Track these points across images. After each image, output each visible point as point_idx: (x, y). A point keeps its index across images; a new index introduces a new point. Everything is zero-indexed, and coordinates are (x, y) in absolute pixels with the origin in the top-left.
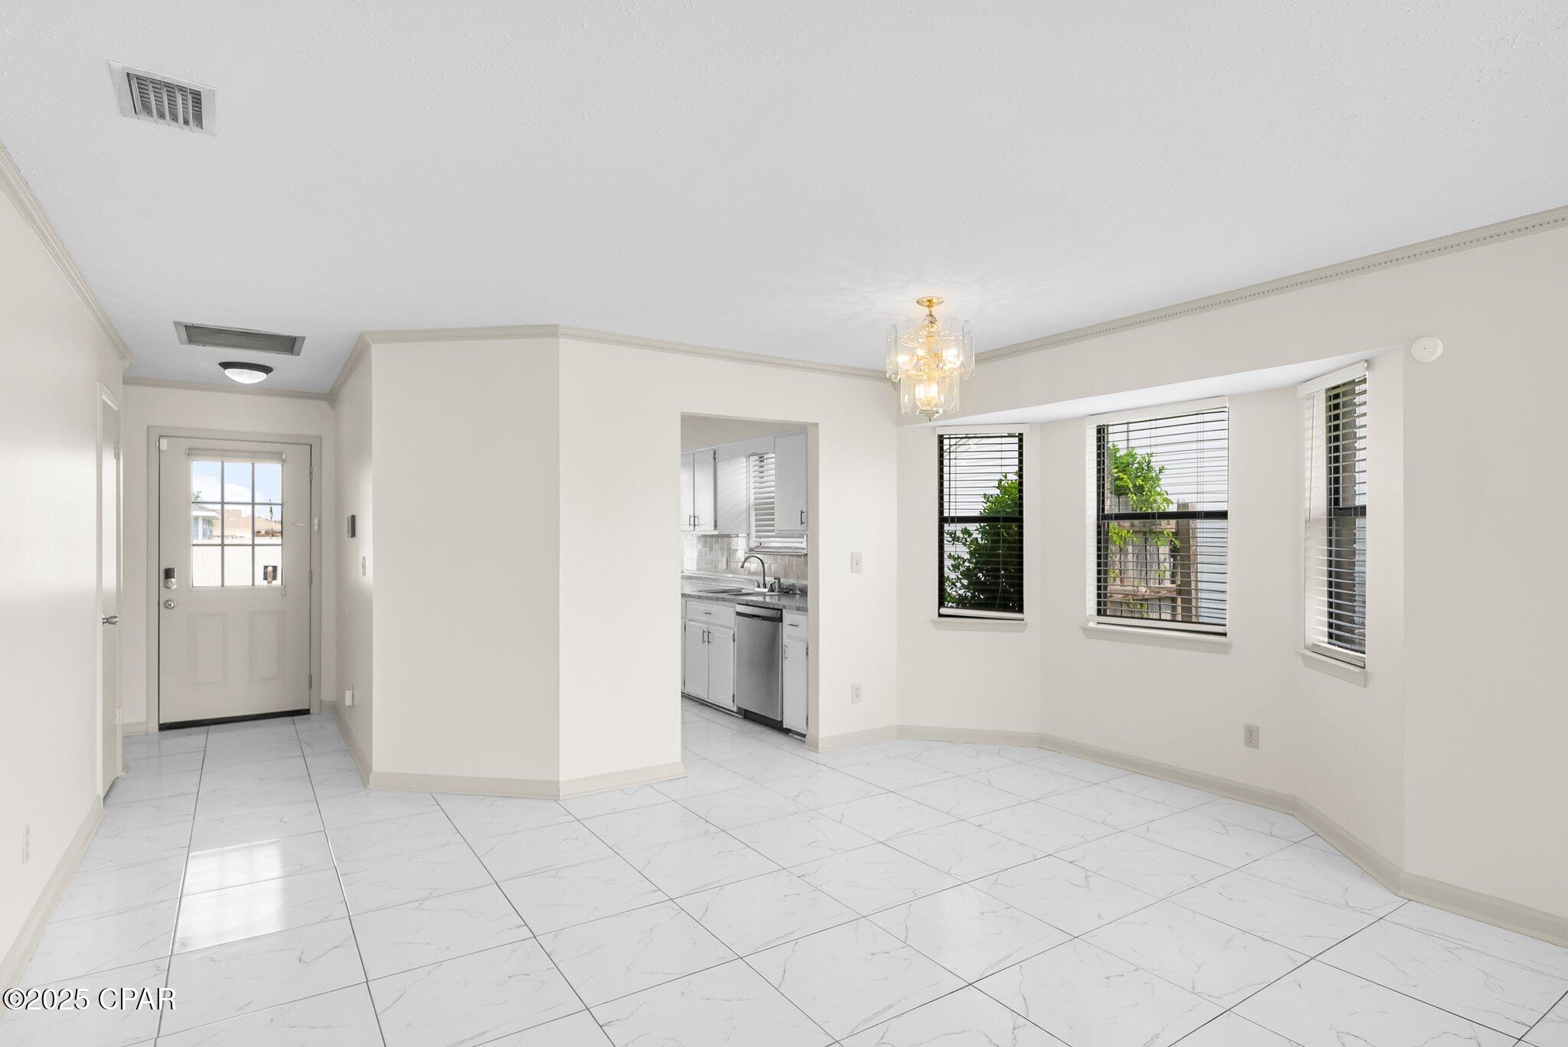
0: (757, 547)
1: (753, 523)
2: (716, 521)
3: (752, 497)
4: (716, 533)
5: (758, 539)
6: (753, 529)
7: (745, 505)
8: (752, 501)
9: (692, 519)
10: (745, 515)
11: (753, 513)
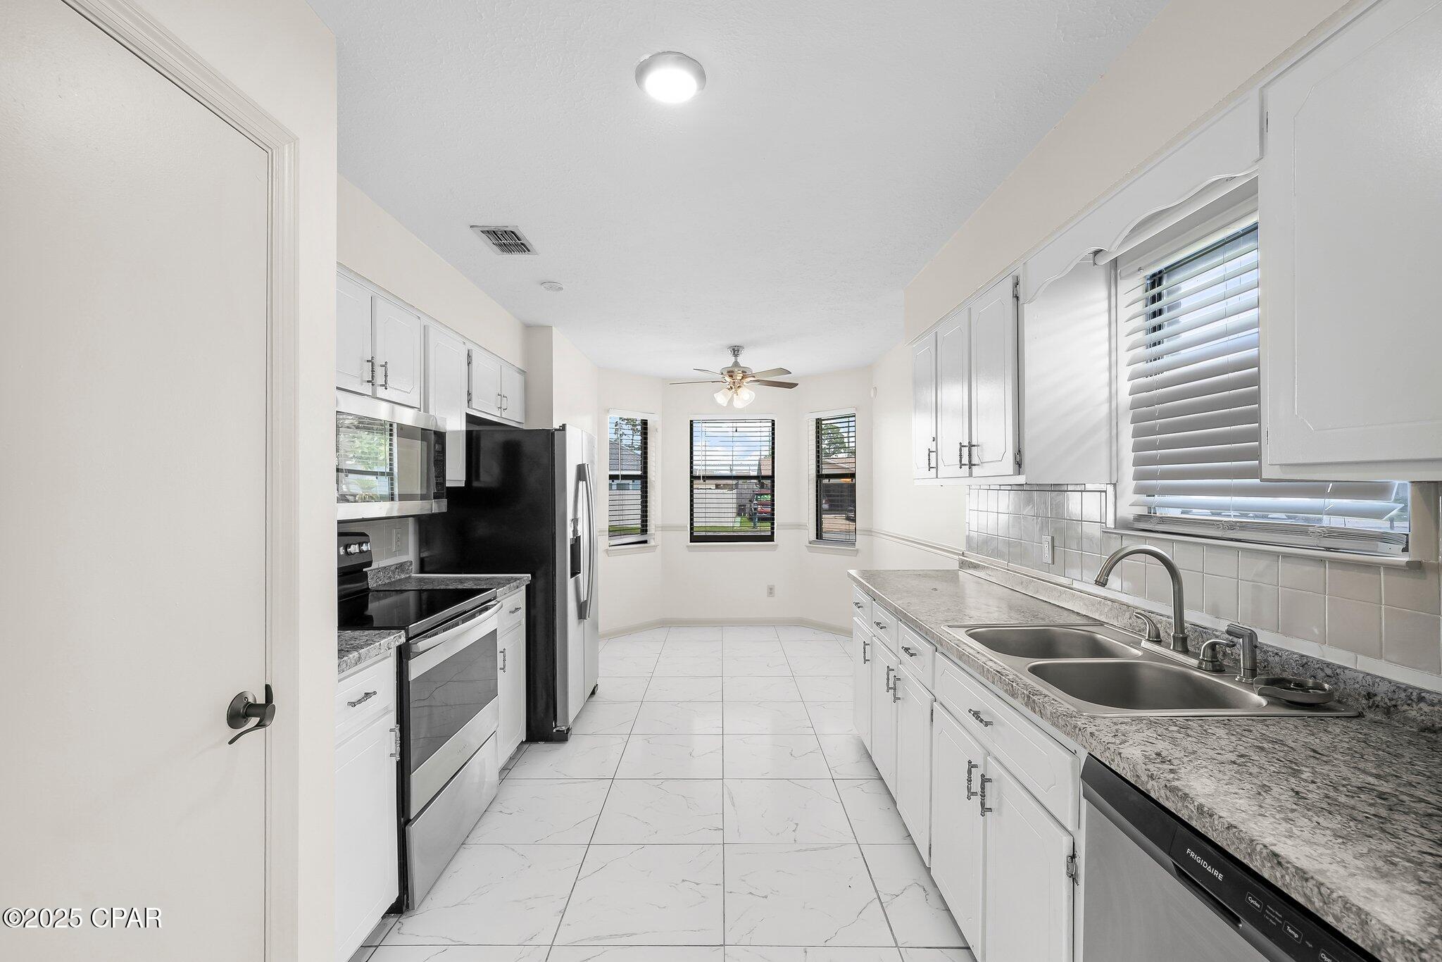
0: (1139, 518)
1: (1128, 456)
2: (1019, 453)
3: (1125, 387)
4: (1021, 479)
5: (1144, 498)
6: (1128, 470)
7: (1104, 409)
8: (1125, 398)
9: (965, 451)
10: (1103, 435)
11: (1127, 429)
